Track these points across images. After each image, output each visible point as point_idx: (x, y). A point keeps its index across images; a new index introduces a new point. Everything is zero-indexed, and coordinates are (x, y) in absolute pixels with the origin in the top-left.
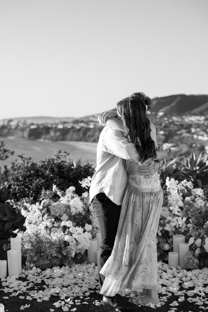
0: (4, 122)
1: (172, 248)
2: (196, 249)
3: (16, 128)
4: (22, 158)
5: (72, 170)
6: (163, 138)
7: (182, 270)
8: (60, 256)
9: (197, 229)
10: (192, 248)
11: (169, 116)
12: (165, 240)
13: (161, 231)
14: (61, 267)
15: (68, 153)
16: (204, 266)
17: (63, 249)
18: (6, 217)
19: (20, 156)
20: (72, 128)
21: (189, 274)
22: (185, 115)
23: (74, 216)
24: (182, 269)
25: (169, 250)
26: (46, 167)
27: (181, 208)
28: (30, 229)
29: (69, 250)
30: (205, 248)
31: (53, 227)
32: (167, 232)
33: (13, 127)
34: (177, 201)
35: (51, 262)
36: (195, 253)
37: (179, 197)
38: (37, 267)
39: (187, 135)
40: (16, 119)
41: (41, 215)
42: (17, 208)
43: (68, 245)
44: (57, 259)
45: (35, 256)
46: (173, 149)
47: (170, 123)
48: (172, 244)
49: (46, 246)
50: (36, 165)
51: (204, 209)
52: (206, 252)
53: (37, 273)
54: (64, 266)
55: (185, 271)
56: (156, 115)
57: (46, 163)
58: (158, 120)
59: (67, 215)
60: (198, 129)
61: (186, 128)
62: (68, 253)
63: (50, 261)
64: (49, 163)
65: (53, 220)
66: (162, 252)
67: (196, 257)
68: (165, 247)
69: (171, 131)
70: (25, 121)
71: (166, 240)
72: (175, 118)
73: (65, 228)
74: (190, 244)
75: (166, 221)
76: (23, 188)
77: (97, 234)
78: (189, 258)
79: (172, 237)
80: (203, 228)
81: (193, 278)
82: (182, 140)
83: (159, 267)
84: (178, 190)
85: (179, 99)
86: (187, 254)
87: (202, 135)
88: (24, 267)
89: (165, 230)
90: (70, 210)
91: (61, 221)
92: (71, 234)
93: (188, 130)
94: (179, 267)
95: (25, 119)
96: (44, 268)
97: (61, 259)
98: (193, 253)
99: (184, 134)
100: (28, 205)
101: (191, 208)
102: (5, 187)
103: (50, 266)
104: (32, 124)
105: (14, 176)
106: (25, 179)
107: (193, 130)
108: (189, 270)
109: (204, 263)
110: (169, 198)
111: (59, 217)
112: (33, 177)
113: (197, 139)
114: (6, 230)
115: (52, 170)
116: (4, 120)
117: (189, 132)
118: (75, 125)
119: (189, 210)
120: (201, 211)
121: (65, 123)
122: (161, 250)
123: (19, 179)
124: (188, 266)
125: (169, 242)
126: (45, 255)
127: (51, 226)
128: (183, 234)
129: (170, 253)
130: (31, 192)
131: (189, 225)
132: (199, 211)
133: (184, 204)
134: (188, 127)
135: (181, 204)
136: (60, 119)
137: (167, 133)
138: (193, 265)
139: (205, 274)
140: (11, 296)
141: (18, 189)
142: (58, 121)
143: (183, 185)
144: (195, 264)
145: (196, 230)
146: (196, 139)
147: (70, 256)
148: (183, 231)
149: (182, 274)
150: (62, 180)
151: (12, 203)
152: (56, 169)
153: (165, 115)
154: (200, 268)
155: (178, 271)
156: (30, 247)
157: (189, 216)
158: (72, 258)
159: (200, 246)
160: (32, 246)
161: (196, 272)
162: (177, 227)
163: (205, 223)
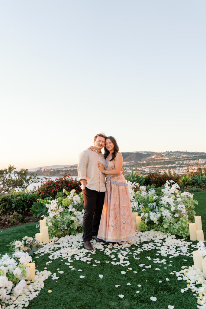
2: (145, 219)
3: (44, 171)
5: (72, 183)
8: (69, 229)
9: (145, 208)
10: (143, 219)
14: (70, 235)
16: (151, 229)
17: (70, 224)
18: (38, 210)
20: (70, 170)
21: (143, 234)
23: (76, 205)
24: (138, 231)
26: (59, 182)
28: (51, 215)
29: (74, 225)
30: (151, 218)
31: (65, 212)
33: (42, 171)
34: (132, 193)
35: (64, 233)
37: (132, 191)
38: (56, 236)
40: (44, 167)
41: (58, 206)
42: (43, 203)
43: (73, 222)
44: (68, 231)
45: (54, 230)
49: (60, 224)
50: (53, 182)
51: (147, 197)
52: (151, 221)
53: (56, 240)
55: (141, 232)
57: (59, 180)
59: (72, 205)
62: (74, 227)
64: (61, 180)
65: (65, 208)
67: (146, 223)
73: (71, 212)
74: (141, 217)
78: (142, 225)
80: (148, 207)
81: (146, 236)
86: (141, 222)
88: (50, 236)
90: (73, 202)
91: (69, 209)
92: (75, 216)
94: (137, 230)
95: (48, 167)
96: (60, 237)
97: (70, 231)
98: (144, 222)
100: (50, 201)
101: (139, 197)
102: (38, 193)
103: (63, 236)
104: (51, 169)
106: (48, 189)
108: (142, 231)
109: (150, 227)
111: (67, 207)
112: (52, 188)
114: (38, 217)
115: (62, 183)
116: (38, 168)
121: (66, 168)
123: (45, 189)
124: (142, 229)
126: (60, 229)
127: (63, 212)
128: (136, 211)
131: (140, 206)
132: (144, 198)
135: (134, 195)
136: (64, 166)
138: (145, 228)
139: (152, 233)
140: (40, 255)
141: (44, 194)
142: (63, 167)
143: (134, 185)
148: (137, 210)
149: (139, 234)
150: (68, 188)
151: (40, 200)
152: (64, 183)
154: (149, 230)
155: (137, 233)
156: (51, 225)
157: (139, 201)
158: (76, 230)
159: (147, 217)
160: (52, 224)
161: (147, 232)
162: (134, 207)
163: (149, 205)
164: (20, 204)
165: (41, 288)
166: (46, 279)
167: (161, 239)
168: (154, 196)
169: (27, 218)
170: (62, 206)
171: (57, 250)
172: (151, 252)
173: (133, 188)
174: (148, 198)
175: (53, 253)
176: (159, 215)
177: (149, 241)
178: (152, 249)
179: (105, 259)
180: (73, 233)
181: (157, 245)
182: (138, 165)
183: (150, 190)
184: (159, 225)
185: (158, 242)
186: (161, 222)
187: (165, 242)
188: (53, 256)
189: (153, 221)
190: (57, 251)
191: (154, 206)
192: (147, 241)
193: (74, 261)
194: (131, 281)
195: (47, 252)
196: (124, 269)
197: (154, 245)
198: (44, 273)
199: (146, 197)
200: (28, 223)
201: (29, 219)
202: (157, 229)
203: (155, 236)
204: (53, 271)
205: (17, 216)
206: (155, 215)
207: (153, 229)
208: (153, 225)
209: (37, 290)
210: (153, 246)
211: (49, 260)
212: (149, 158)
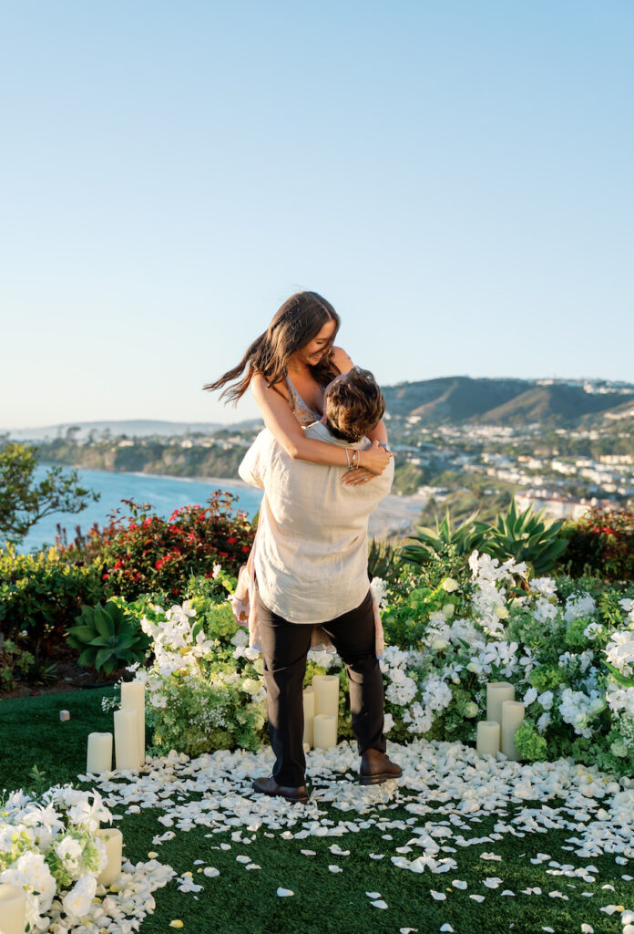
0: (60, 433)
1: (485, 712)
2: (540, 715)
3: (87, 446)
4: (132, 505)
5: (245, 533)
6: (420, 473)
7: (510, 763)
8: (231, 727)
9: (544, 670)
10: (532, 713)
11: (432, 426)
12: (469, 694)
13: (459, 673)
14: (233, 750)
15: (235, 497)
16: (559, 755)
17: (237, 709)
18: (99, 638)
19: (127, 502)
20: (214, 446)
21: (527, 770)
22: (467, 423)
24: (508, 760)
25: (477, 716)
26: (187, 527)
27: (504, 622)
28: (164, 662)
29: (252, 712)
30: (563, 714)
31: (216, 659)
32: (473, 676)
33: (80, 444)
34: (494, 606)
35: (211, 740)
36: (539, 724)
37: (498, 597)
38: (179, 750)
39: (473, 468)
40: (87, 424)
41: (191, 631)
42: (132, 615)
43: (250, 701)
44: (225, 733)
45: (175, 725)
46: (440, 499)
47: (434, 441)
48: (486, 704)
49: (200, 703)
50: (162, 522)
51: (557, 626)
52: (564, 723)
53: (181, 764)
54: (239, 750)
55: (517, 766)
56: (403, 422)
57: (187, 518)
58: (407, 433)
60: (498, 456)
61: (470, 453)
62: (250, 719)
63: (208, 738)
64: (195, 518)
65: (217, 643)
66: (461, 722)
67: (540, 732)
68: (468, 708)
69: (437, 458)
70: (108, 430)
71: (471, 694)
72: (445, 430)
73: (241, 661)
74: (526, 704)
75: (471, 651)
76: (134, 575)
77: (315, 678)
78: (526, 735)
79: (485, 687)
80: (557, 668)
81: (538, 780)
82: (460, 479)
83: (457, 754)
84: (497, 581)
85: (455, 385)
86: (522, 726)
87: (507, 469)
88: (150, 749)
89: (468, 671)
91: (234, 646)
92: (255, 676)
93: (474, 458)
94: (502, 756)
95: (108, 426)
96: (194, 752)
97: (233, 734)
98: (533, 725)
99: (466, 467)
100: (157, 609)
101: (527, 624)
102: (97, 569)
103: (208, 750)
104: (124, 438)
105: (114, 546)
106: (139, 553)
107: (486, 458)
108: (524, 762)
109: (559, 748)
110: (475, 599)
111: (227, 639)
112: (157, 549)
113: (496, 479)
114: (98, 668)
115: (202, 534)
116: (60, 427)
117: (478, 462)
118: (220, 442)
119: (522, 628)
120: (549, 629)
121: (197, 436)
122: (460, 716)
123: (125, 552)
124: (523, 754)
125: (478, 697)
126: (198, 724)
127: (212, 656)
128: (508, 680)
129: (481, 725)
130: (154, 582)
131: (524, 661)
132: (544, 630)
133: (510, 614)
134: (476, 450)
135: (504, 614)
136: (188, 426)
137: (427, 463)
138: (534, 751)
139: (562, 773)
140: (127, 812)
141: (123, 575)
142: (181, 432)
143: (508, 570)
144: (540, 750)
145: (542, 673)
146: (492, 477)
147: (253, 727)
148: (509, 675)
149: (510, 772)
150: (225, 555)
151: (122, 603)
152: (208, 532)
153: (423, 423)
154: (551, 759)
155: (501, 764)
156: (164, 705)
157: (523, 640)
158: (258, 732)
159: (549, 708)
160: (169, 703)
161: (541, 766)
162: (497, 663)
163: (561, 658)
164: (25, 606)
165: (146, 912)
166: (159, 889)
167: (594, 798)
168: (590, 622)
169: (50, 669)
170: (206, 632)
171: (188, 800)
172: (545, 839)
173: (503, 584)
174: (562, 631)
175: (173, 807)
176: (598, 705)
177: (545, 799)
178: (553, 829)
179: (369, 847)
180: (247, 746)
181: (573, 817)
182: (560, 451)
183: (573, 596)
184: (593, 742)
185: (580, 808)
186: (605, 732)
187: (607, 808)
188: (175, 820)
189: (570, 727)
190: (186, 802)
191: (580, 663)
192: (536, 798)
193: (253, 842)
194: (458, 922)
195: (150, 801)
196: (436, 883)
197: (562, 814)
198: (151, 869)
199: (555, 627)
200: (54, 690)
201: (61, 674)
202: (585, 757)
203: (572, 784)
204: (180, 865)
205: (15, 656)
206: (582, 701)
207: (568, 755)
208: (572, 741)
209: (133, 916)
210: (557, 818)
211: (162, 830)
212: (617, 417)
